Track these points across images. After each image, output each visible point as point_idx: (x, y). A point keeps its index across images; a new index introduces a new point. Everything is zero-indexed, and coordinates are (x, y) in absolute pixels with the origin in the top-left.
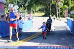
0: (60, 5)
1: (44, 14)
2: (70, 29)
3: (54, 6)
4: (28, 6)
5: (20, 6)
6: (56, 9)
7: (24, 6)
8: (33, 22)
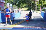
0: (37, 3)
1: (27, 9)
2: (42, 18)
3: (33, 4)
4: (18, 4)
5: (13, 4)
6: (34, 6)
7: (16, 4)
8: (21, 14)
